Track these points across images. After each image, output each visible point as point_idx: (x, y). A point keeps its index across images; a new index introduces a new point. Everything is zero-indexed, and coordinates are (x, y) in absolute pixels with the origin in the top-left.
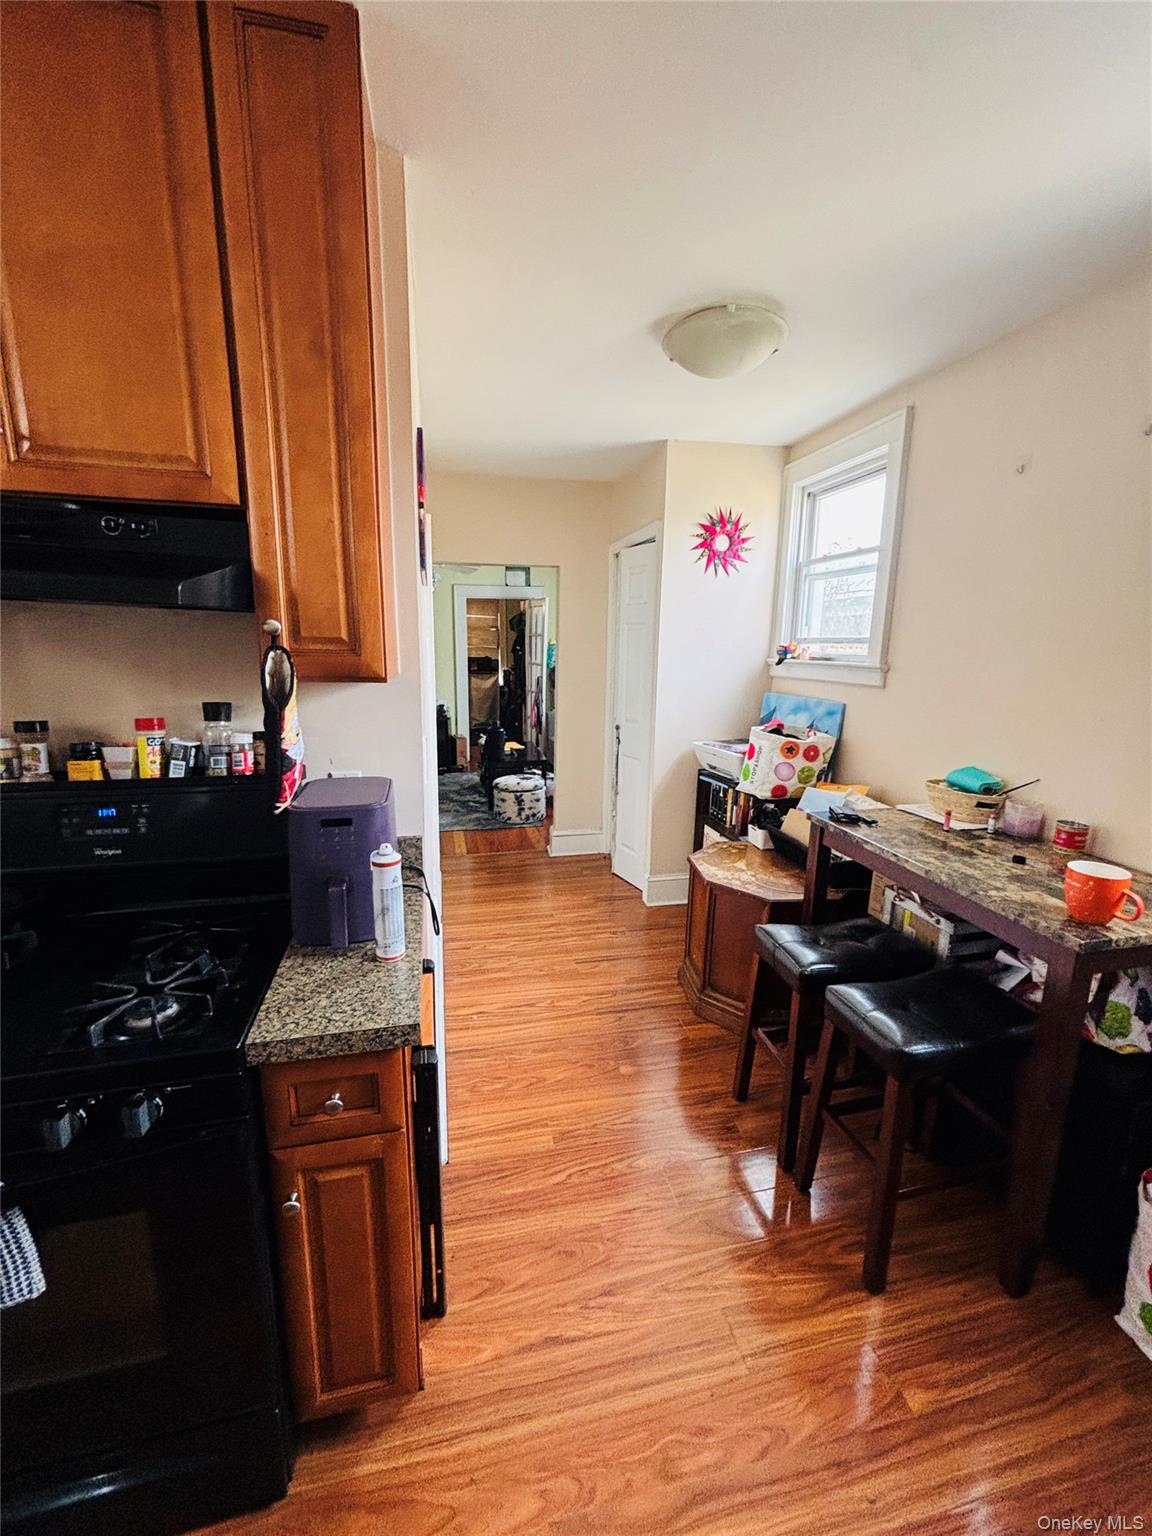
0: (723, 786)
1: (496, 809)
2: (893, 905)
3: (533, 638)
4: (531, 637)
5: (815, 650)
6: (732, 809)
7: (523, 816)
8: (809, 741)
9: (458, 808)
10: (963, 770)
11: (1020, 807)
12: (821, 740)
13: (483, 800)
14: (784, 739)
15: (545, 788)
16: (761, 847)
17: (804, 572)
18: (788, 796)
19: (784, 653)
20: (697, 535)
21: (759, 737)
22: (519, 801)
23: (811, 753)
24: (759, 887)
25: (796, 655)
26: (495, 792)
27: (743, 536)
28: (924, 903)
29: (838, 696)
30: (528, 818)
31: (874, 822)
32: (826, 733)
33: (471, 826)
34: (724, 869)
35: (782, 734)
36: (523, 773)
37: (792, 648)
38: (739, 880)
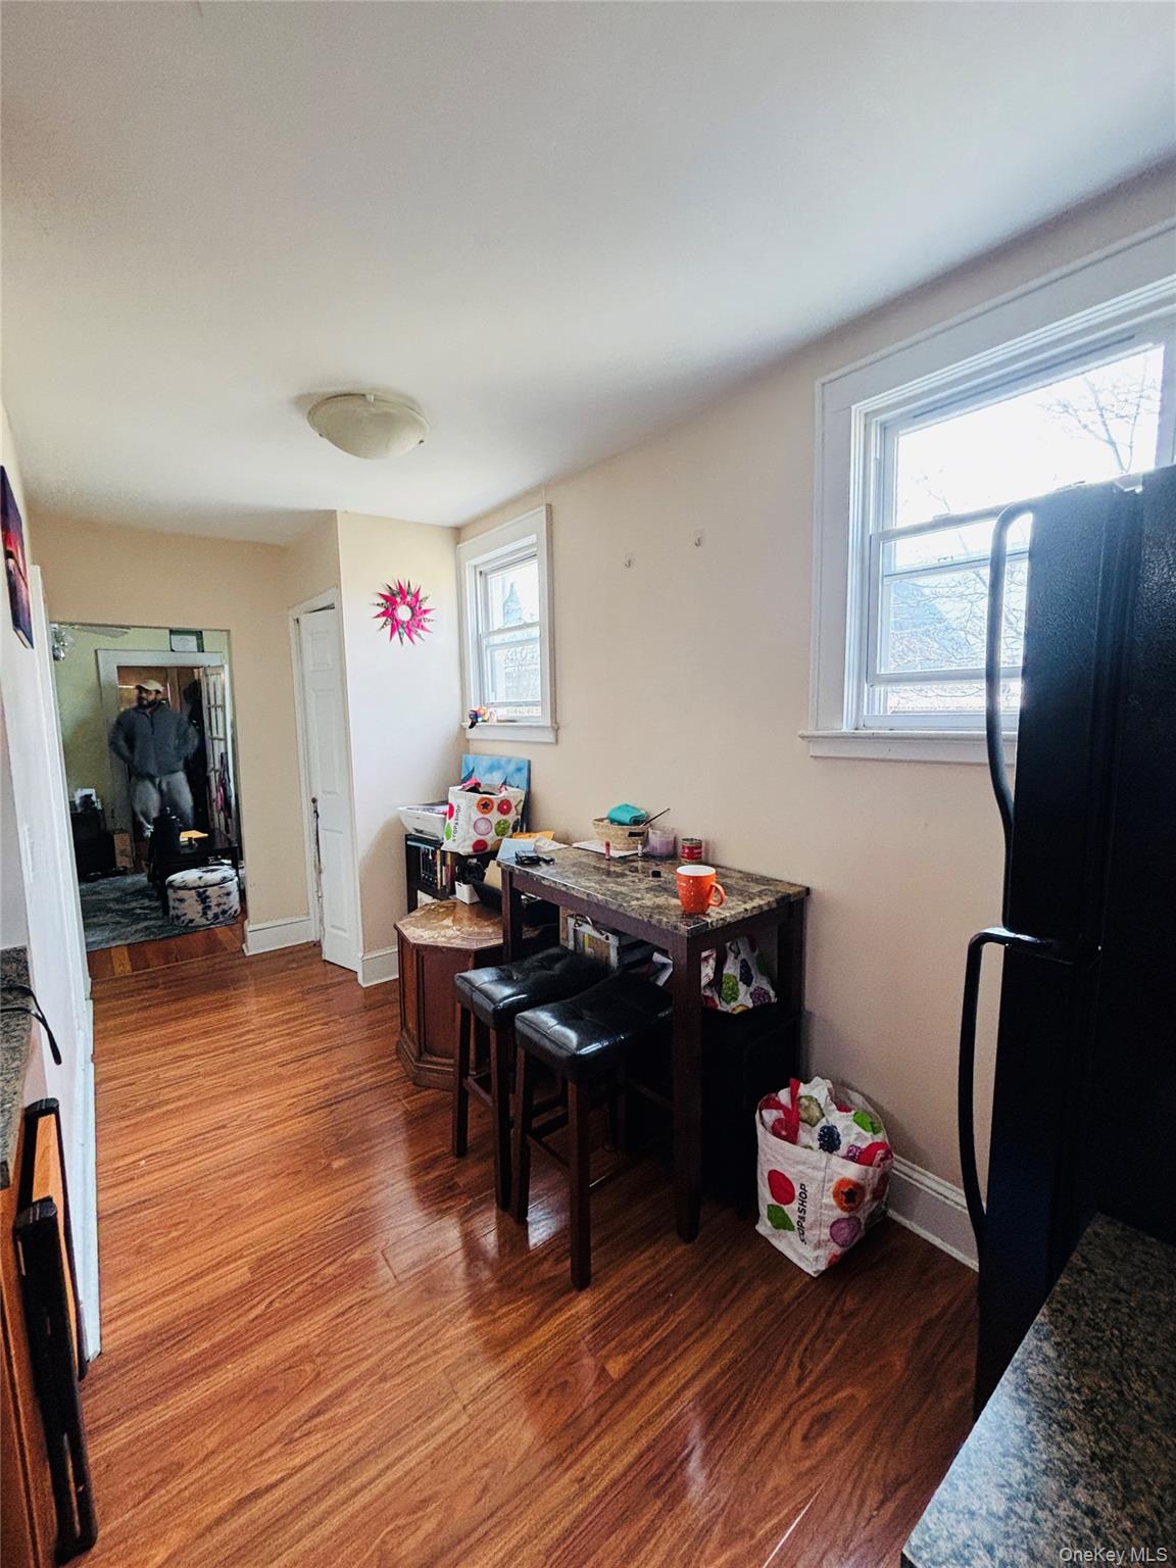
0: (431, 848)
1: (172, 912)
2: (575, 931)
3: (213, 710)
4: (209, 709)
5: (502, 713)
6: (441, 871)
7: (210, 914)
8: (501, 795)
9: (118, 919)
10: (620, 807)
11: (658, 832)
12: (512, 795)
13: (157, 904)
14: (478, 796)
15: (236, 879)
16: (467, 902)
17: (484, 642)
18: (489, 848)
19: (475, 716)
20: (378, 605)
21: (458, 797)
22: (203, 898)
23: (504, 807)
24: (464, 939)
25: (486, 719)
26: (170, 891)
27: (423, 608)
28: (595, 924)
29: (522, 754)
30: (216, 916)
31: (552, 860)
32: (518, 787)
33: (138, 938)
34: (430, 929)
35: (479, 792)
36: (206, 864)
37: (482, 712)
38: (444, 936)
